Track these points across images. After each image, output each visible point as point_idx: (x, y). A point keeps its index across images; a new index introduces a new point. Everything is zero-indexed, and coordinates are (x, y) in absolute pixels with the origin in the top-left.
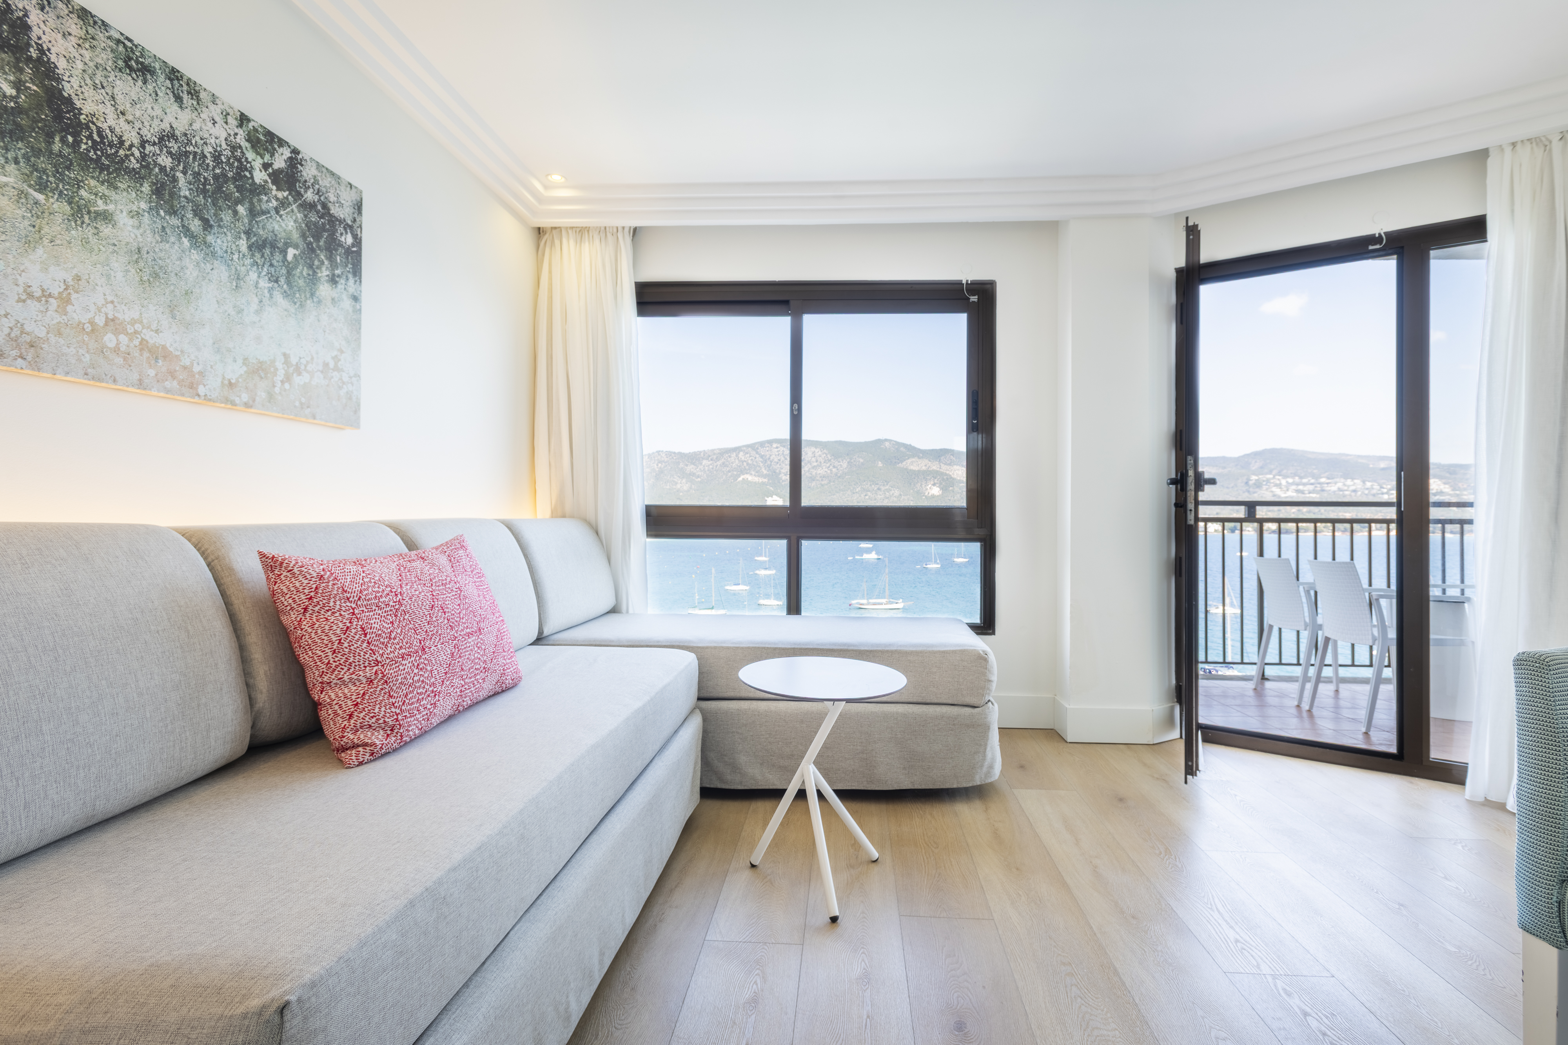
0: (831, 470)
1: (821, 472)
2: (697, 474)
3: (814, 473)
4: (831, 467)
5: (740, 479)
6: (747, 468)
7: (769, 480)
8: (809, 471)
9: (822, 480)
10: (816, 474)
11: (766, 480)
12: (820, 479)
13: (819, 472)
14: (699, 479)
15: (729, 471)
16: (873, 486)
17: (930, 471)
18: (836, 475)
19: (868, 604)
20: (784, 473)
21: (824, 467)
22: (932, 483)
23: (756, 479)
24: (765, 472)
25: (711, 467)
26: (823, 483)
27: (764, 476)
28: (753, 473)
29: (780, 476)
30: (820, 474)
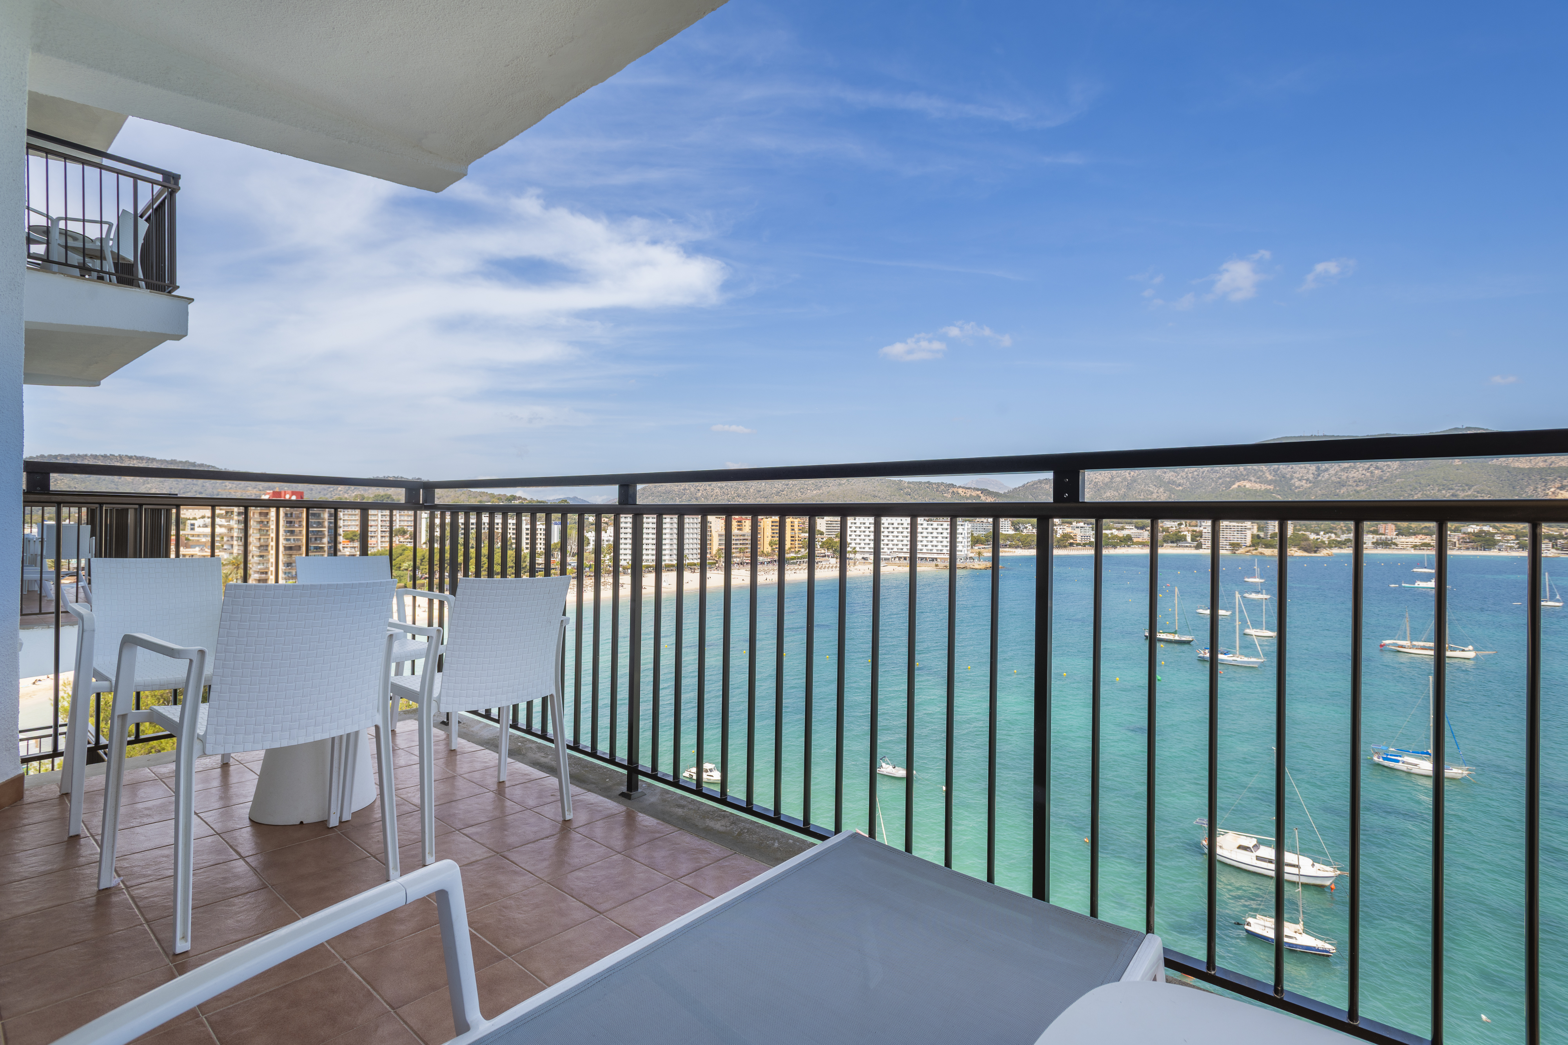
0: (1372, 473)
1: (1355, 475)
2: (1178, 482)
3: (1344, 477)
4: (1372, 468)
5: (1235, 486)
6: (1245, 473)
7: (1275, 487)
8: (1336, 474)
9: (1357, 485)
10: (1347, 477)
11: (1271, 487)
12: (1354, 484)
13: (1351, 475)
14: (1180, 488)
15: (1220, 478)
16: (1444, 492)
17: (1553, 469)
18: (1380, 478)
19: (1413, 647)
20: (1298, 478)
21: (1360, 469)
22: (1558, 485)
23: (1257, 486)
24: (1270, 477)
25: (1196, 473)
26: (1358, 489)
27: (1270, 483)
28: (1253, 479)
29: (1293, 481)
30: (1353, 477)
